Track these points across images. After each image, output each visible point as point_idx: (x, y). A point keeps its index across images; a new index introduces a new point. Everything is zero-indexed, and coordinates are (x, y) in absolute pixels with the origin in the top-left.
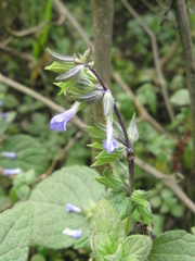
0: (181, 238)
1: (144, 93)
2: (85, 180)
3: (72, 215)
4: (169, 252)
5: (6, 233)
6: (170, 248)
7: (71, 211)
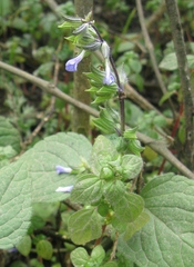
0: (170, 179)
1: (126, 62)
2: (72, 145)
3: (63, 176)
4: (159, 194)
5: (8, 185)
6: (160, 190)
7: (61, 173)
